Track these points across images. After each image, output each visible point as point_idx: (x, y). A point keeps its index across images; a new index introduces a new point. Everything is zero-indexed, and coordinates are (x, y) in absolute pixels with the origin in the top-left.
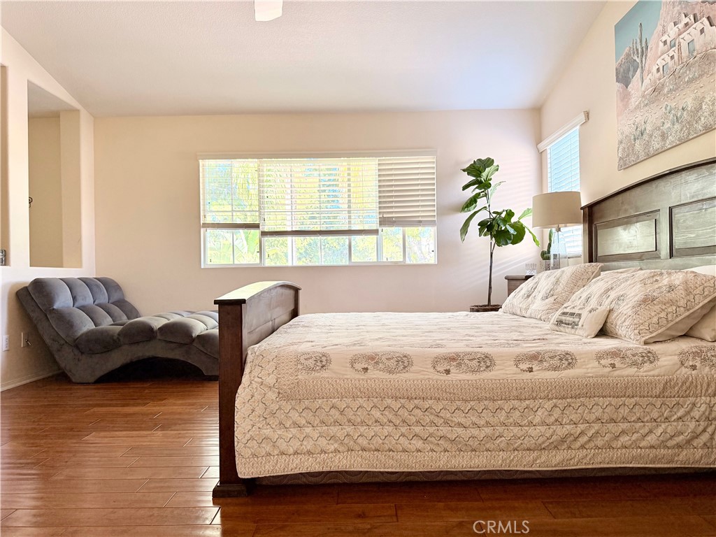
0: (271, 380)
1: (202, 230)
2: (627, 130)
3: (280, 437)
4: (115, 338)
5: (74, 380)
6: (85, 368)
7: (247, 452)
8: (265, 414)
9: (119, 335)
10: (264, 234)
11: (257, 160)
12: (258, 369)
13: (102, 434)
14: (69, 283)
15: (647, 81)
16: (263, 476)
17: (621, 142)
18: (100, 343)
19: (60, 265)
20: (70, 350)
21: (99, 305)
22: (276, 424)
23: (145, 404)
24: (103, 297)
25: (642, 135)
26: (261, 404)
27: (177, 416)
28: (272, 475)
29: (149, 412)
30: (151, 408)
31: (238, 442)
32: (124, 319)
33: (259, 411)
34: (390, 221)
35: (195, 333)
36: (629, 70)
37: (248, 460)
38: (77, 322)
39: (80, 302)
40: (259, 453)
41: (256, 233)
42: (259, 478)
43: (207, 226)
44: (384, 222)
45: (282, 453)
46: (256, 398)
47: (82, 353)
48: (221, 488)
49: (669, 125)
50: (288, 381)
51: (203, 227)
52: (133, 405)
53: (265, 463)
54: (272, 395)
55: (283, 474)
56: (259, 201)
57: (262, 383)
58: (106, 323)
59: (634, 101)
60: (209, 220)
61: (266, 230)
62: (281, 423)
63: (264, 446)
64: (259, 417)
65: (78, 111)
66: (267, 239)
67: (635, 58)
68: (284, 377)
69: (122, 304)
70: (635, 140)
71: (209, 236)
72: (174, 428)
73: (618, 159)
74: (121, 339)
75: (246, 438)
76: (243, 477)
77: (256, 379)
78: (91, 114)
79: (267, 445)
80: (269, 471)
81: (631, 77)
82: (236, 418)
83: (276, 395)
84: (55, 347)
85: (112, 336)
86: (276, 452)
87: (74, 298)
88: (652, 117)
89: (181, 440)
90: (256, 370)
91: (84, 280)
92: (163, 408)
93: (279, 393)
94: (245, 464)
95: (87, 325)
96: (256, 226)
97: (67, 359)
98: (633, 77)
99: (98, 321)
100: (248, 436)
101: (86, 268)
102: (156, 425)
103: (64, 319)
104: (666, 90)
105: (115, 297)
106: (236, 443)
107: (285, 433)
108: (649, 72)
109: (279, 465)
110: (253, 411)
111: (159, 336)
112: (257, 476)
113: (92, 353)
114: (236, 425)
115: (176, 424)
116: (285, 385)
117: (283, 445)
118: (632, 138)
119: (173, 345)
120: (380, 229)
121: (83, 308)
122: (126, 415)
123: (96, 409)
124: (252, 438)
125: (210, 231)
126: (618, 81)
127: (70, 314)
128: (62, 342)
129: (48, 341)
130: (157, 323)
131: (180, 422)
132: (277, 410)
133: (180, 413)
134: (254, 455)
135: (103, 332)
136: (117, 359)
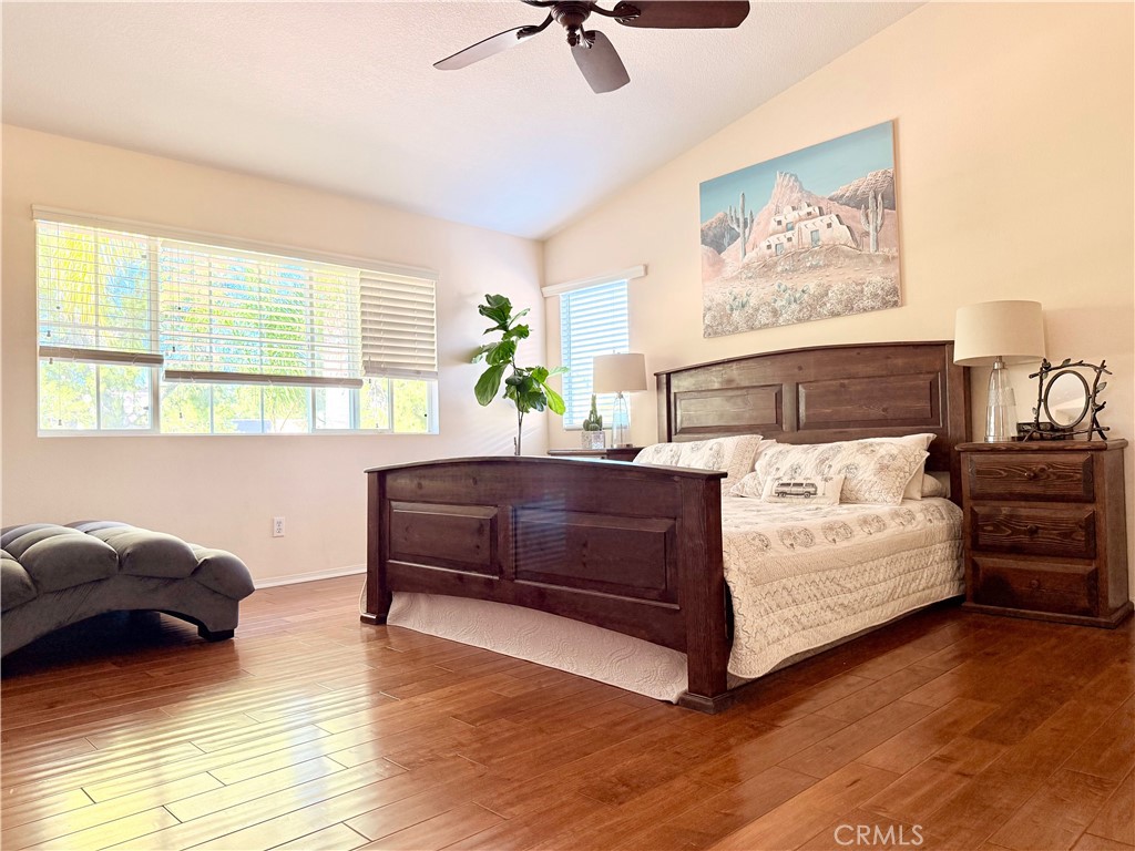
2: (719, 298)
10: (171, 375)
15: (751, 255)
17: (709, 309)
25: (743, 306)
34: (380, 369)
36: (723, 236)
44: (372, 368)
49: (784, 303)
59: (729, 271)
67: (735, 226)
70: (732, 309)
73: (704, 327)
81: (726, 244)
88: (759, 292)
96: (157, 360)
98: (729, 245)
104: (779, 269)
108: (755, 246)
118: (728, 307)
120: (365, 380)
126: (703, 242)
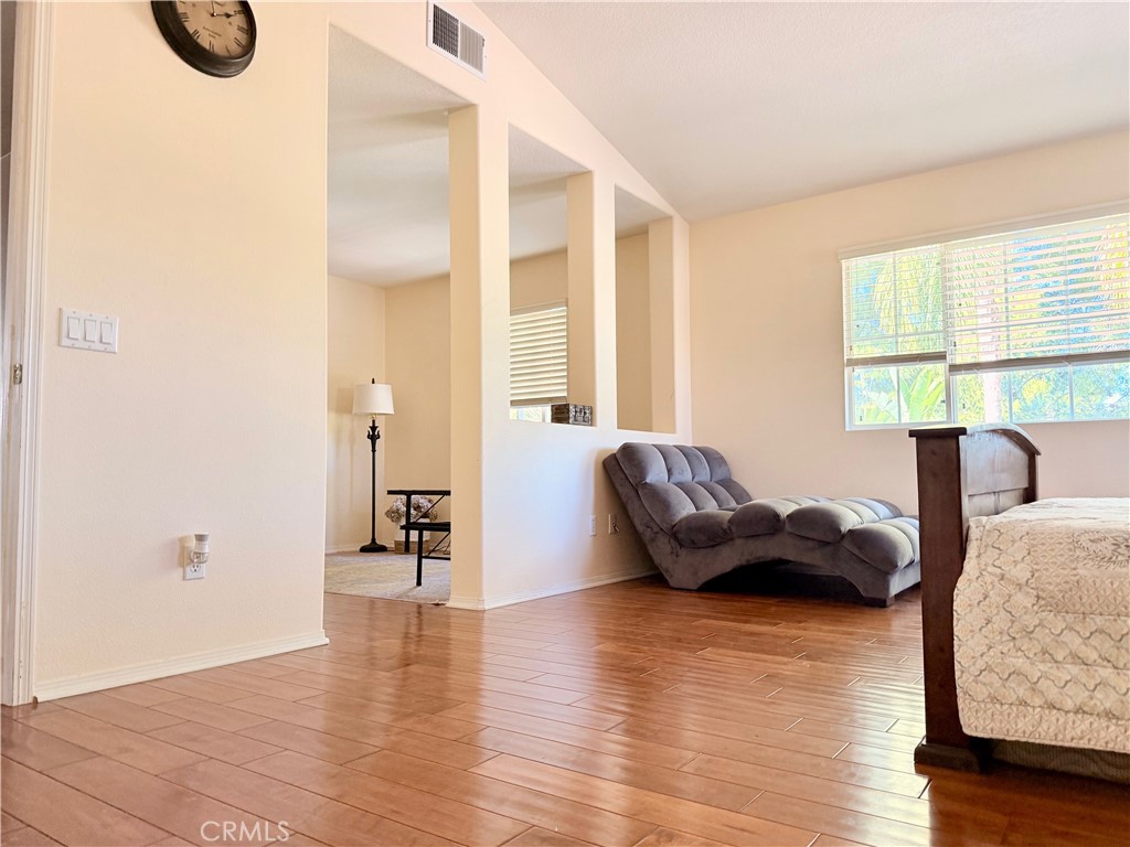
0: (1021, 572)
1: (847, 370)
3: (1044, 675)
4: (725, 526)
5: (672, 583)
6: (685, 568)
7: (981, 692)
8: (1011, 630)
9: (730, 521)
10: (954, 368)
11: (938, 245)
12: (991, 554)
13: (721, 651)
14: (663, 451)
16: (1014, 739)
18: (705, 535)
19: (650, 429)
20: (666, 541)
21: (700, 483)
22: (1034, 651)
23: (775, 624)
24: (704, 475)
26: (1003, 613)
27: (828, 646)
28: (1031, 741)
29: (783, 634)
30: (784, 630)
31: (963, 672)
32: (733, 504)
33: (1001, 621)
35: (845, 528)
37: (983, 706)
38: (674, 501)
39: (677, 477)
40: (1004, 697)
41: (941, 367)
42: (1004, 741)
43: (853, 363)
45: (1052, 706)
46: (992, 601)
47: (681, 546)
48: (928, 749)
50: (1057, 576)
51: (848, 365)
52: (756, 623)
53: (1017, 716)
54: (1023, 600)
55: (1053, 743)
56: (945, 314)
57: (1002, 577)
58: (711, 507)
60: (857, 354)
61: (959, 361)
62: (1045, 652)
63: (1013, 685)
64: (1000, 633)
65: (670, 218)
66: (959, 378)
68: (1046, 570)
69: (728, 484)
71: (860, 378)
72: (824, 659)
74: (733, 529)
75: (978, 666)
76: (974, 734)
77: (990, 569)
78: (686, 220)
79: (1019, 685)
80: (1024, 732)
82: (955, 629)
83: (1034, 600)
84: (648, 535)
85: (720, 524)
86: (1038, 701)
87: (669, 471)
89: (844, 676)
90: (988, 553)
91: (681, 448)
92: (803, 633)
93: (1038, 597)
94: (977, 711)
95: (685, 509)
96: (941, 357)
97: (662, 551)
99: (700, 505)
100: (981, 664)
101: (681, 433)
102: (797, 652)
103: (658, 498)
105: (720, 473)
106: (957, 674)
107: (1054, 671)
109: (1045, 726)
110: (988, 622)
111: (788, 528)
112: (1001, 737)
113: (694, 546)
114: (956, 642)
115: (830, 655)
116: (1050, 583)
117: (1053, 694)
119: (810, 544)
121: (680, 485)
122: (752, 634)
123: (705, 621)
124: (989, 668)
125: (859, 370)
127: (666, 491)
128: (656, 529)
129: (640, 528)
130: (785, 509)
131: (833, 653)
132: (1035, 627)
133: (832, 643)
134: (994, 699)
135: (708, 517)
136: (727, 560)
